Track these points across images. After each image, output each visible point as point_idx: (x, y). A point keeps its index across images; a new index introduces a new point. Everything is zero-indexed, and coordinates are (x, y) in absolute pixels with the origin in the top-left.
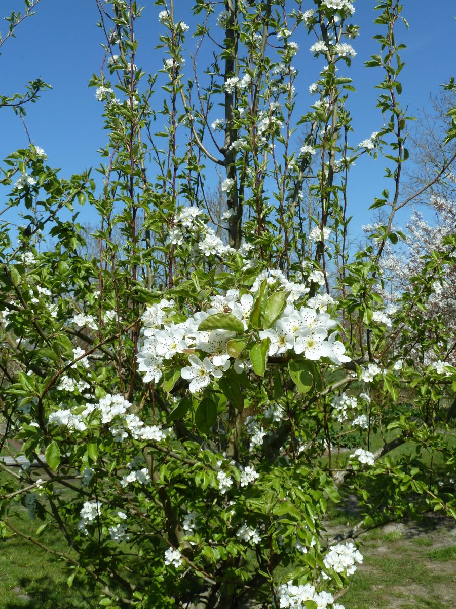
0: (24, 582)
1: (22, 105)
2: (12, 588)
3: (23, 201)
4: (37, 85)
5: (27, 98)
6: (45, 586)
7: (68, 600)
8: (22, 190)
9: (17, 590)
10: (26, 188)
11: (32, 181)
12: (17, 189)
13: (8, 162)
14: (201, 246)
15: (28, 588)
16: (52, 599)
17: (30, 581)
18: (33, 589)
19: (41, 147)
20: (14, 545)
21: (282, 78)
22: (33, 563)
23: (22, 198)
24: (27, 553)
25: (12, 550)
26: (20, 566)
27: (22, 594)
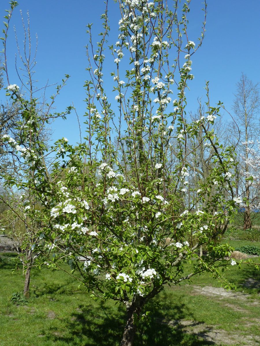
0: (81, 307)
1: (65, 116)
2: (76, 308)
3: (61, 156)
4: (70, 108)
5: (67, 113)
6: (89, 308)
7: (98, 314)
8: (61, 153)
9: (78, 309)
10: (62, 152)
11: (63, 150)
12: (58, 153)
13: (55, 144)
14: (108, 175)
15: (82, 308)
16: (92, 313)
17: (84, 306)
18: (84, 309)
19: (66, 138)
20: (80, 293)
21: (167, 95)
22: (86, 300)
23: (61, 155)
24: (85, 296)
25: (78, 295)
26: (81, 301)
27: (80, 310)
